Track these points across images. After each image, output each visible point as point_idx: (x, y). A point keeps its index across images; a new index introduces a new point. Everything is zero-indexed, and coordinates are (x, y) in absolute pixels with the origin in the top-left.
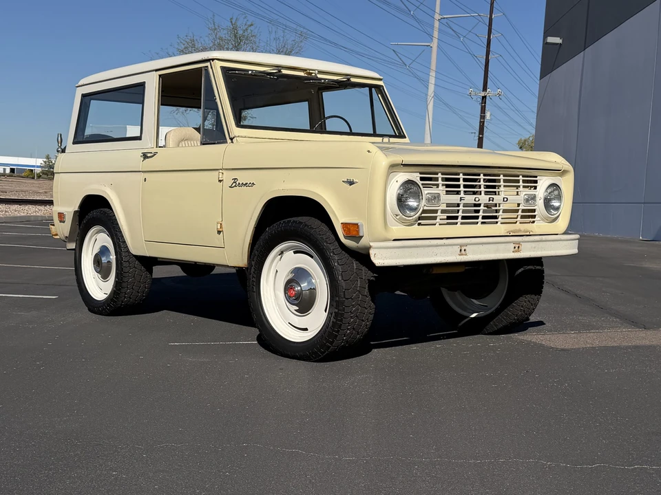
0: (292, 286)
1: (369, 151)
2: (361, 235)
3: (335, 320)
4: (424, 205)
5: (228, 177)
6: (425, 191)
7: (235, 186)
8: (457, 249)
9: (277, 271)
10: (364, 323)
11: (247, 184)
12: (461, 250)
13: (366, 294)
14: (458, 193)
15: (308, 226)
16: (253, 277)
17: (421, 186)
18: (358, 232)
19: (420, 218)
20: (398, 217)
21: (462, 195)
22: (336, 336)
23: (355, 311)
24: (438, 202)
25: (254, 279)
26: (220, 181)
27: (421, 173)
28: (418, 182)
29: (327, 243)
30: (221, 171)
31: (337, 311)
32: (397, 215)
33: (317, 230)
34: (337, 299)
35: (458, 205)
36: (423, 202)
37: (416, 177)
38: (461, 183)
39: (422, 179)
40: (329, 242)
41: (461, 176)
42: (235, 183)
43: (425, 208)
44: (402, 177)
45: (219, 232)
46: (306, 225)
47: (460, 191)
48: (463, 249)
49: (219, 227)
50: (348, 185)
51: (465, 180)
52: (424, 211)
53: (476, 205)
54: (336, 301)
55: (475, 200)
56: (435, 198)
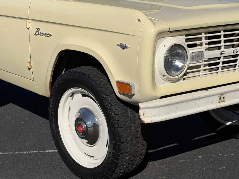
0: (80, 124)
1: (139, 20)
2: (132, 93)
3: (113, 159)
4: (189, 63)
5: (33, 26)
6: (191, 51)
7: (38, 34)
8: (217, 98)
9: (70, 107)
10: (138, 158)
11: (46, 34)
12: (220, 98)
13: (139, 136)
14: (219, 48)
15: (91, 78)
16: (52, 111)
17: (186, 47)
18: (130, 90)
19: (185, 74)
20: (165, 77)
21: (223, 49)
22: (115, 171)
23: (129, 151)
24: (201, 58)
25: (53, 113)
26: (28, 29)
27: (186, 35)
28: (183, 45)
29: (106, 95)
30: (28, 21)
31: (114, 152)
32: (164, 76)
33: (98, 83)
34: (114, 142)
35: (219, 58)
36: (188, 61)
37: (181, 40)
38: (222, 39)
39: (187, 40)
40: (107, 94)
41: (222, 33)
42: (38, 32)
43: (190, 65)
44: (169, 42)
45: (29, 69)
46: (89, 77)
47: (221, 46)
48: (222, 97)
49: (28, 65)
50: (121, 49)
51: (225, 36)
52: (189, 68)
53: (233, 56)
54: (114, 144)
55: (234, 52)
56: (199, 56)
